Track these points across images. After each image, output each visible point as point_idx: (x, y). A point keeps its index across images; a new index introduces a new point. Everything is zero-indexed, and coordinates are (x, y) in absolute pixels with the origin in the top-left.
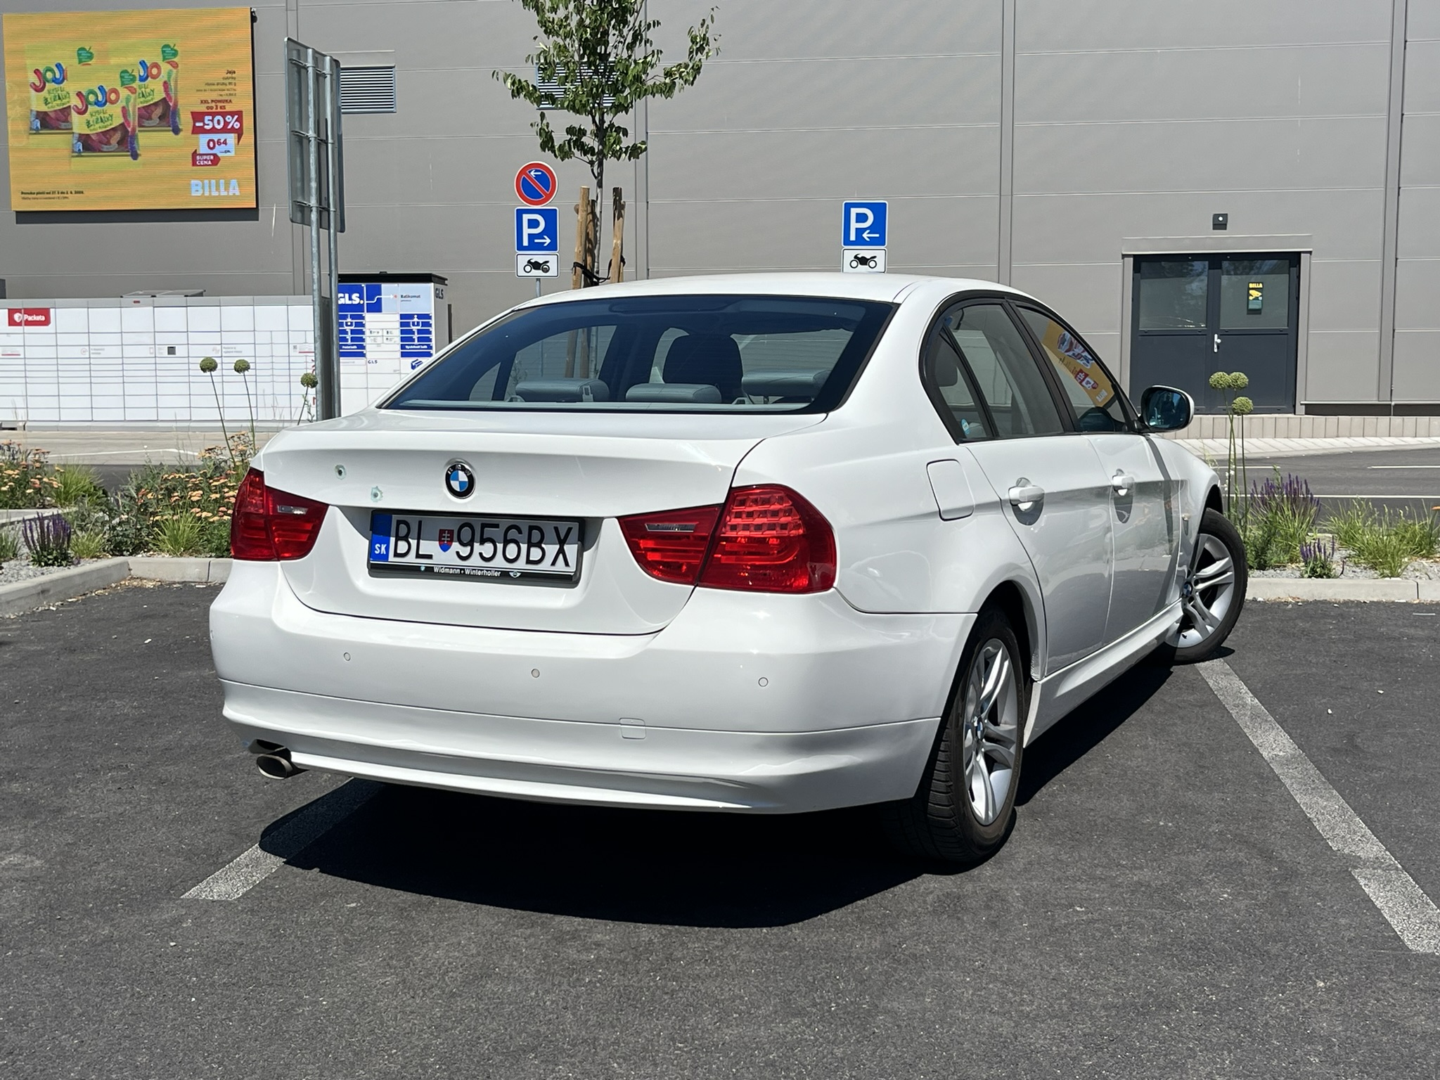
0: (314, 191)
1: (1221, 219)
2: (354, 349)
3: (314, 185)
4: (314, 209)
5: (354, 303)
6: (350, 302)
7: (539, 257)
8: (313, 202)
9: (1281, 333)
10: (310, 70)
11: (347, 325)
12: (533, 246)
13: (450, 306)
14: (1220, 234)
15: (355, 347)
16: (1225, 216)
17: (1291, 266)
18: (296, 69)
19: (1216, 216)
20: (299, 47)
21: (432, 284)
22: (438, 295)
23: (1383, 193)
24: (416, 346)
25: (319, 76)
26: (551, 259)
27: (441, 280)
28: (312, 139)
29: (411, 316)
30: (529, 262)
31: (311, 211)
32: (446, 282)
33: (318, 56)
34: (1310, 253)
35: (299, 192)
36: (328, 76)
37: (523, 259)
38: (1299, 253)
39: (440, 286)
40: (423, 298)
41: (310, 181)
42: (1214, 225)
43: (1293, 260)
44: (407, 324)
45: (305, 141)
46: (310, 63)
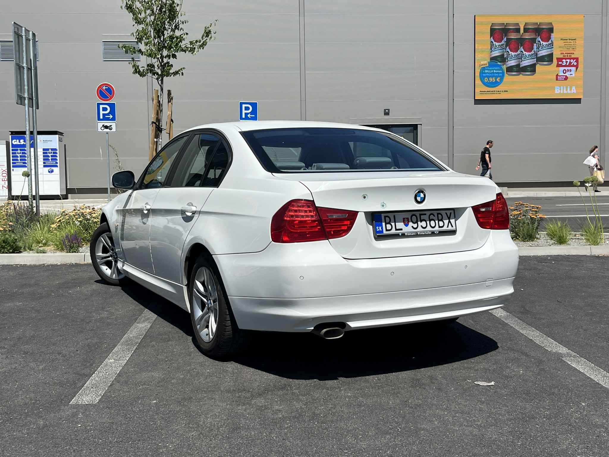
0: (26, 90)
1: (387, 111)
2: (22, 164)
3: (26, 88)
4: (27, 99)
5: (21, 144)
6: (19, 143)
7: (108, 123)
8: (26, 95)
10: (24, 37)
11: (18, 154)
12: (105, 119)
13: (65, 145)
14: (387, 117)
15: (22, 163)
16: (389, 110)
17: (414, 129)
18: (17, 36)
19: (385, 110)
20: (19, 27)
21: (58, 135)
22: (60, 140)
23: (447, 101)
24: (50, 162)
25: (28, 40)
26: (113, 124)
27: (61, 134)
28: (25, 68)
29: (48, 150)
30: (103, 125)
31: (25, 99)
32: (63, 134)
33: (27, 31)
34: (421, 124)
35: (19, 91)
36: (31, 40)
37: (100, 124)
38: (417, 125)
39: (61, 136)
40: (53, 142)
41: (24, 86)
42: (384, 113)
43: (415, 127)
44: (46, 153)
45: (22, 69)
46: (23, 34)
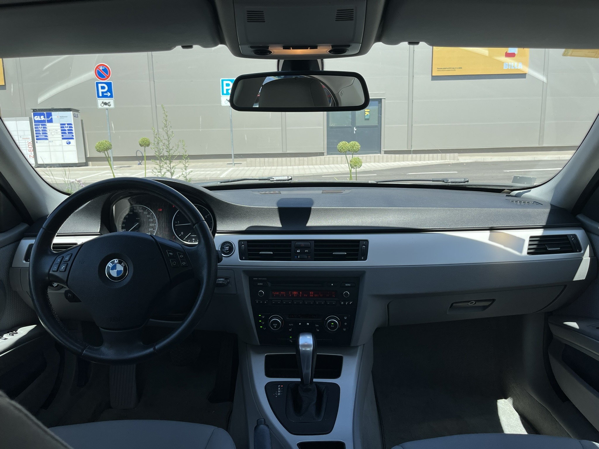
7: (106, 100)
9: (376, 126)
11: (40, 128)
12: (104, 96)
13: (82, 121)
15: (44, 136)
17: (379, 103)
21: (72, 112)
22: (75, 116)
23: (408, 78)
24: (67, 135)
26: (111, 101)
29: (64, 124)
30: (103, 102)
32: (79, 111)
34: (385, 99)
37: (100, 101)
38: (381, 99)
39: (76, 113)
40: (68, 117)
44: (63, 127)
